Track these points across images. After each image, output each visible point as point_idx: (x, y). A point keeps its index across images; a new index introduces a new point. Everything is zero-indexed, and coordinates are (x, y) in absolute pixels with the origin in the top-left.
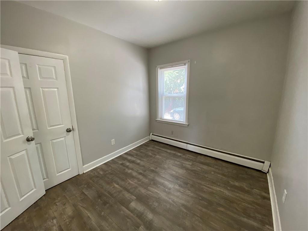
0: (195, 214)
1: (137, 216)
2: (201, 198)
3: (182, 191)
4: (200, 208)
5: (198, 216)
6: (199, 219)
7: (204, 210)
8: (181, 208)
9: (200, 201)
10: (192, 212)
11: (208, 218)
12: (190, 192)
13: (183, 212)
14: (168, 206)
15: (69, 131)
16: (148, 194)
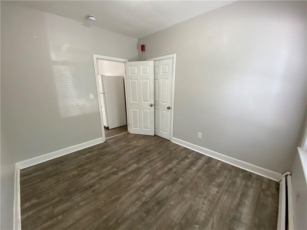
0: (106, 205)
1: (124, 168)
2: (120, 221)
3: (137, 202)
4: (109, 214)
5: (103, 207)
6: (100, 207)
7: (105, 217)
8: (118, 195)
9: (116, 219)
10: (109, 204)
11: (96, 216)
12: (133, 211)
13: (113, 195)
14: (123, 186)
15: (169, 108)
16: (141, 174)
